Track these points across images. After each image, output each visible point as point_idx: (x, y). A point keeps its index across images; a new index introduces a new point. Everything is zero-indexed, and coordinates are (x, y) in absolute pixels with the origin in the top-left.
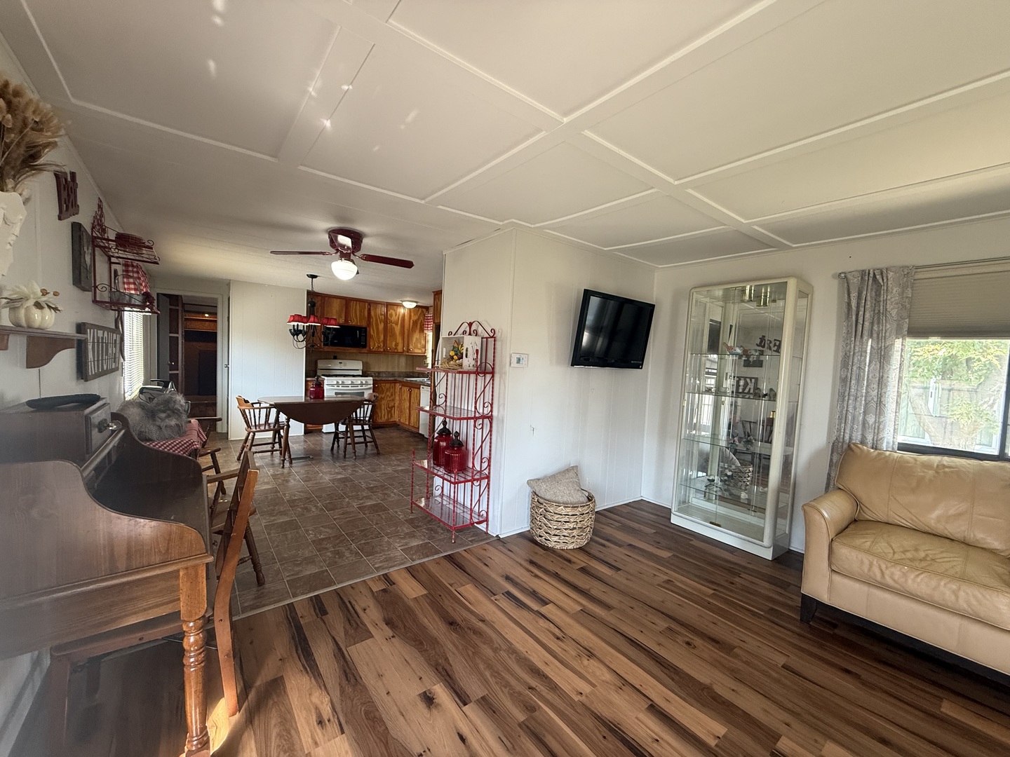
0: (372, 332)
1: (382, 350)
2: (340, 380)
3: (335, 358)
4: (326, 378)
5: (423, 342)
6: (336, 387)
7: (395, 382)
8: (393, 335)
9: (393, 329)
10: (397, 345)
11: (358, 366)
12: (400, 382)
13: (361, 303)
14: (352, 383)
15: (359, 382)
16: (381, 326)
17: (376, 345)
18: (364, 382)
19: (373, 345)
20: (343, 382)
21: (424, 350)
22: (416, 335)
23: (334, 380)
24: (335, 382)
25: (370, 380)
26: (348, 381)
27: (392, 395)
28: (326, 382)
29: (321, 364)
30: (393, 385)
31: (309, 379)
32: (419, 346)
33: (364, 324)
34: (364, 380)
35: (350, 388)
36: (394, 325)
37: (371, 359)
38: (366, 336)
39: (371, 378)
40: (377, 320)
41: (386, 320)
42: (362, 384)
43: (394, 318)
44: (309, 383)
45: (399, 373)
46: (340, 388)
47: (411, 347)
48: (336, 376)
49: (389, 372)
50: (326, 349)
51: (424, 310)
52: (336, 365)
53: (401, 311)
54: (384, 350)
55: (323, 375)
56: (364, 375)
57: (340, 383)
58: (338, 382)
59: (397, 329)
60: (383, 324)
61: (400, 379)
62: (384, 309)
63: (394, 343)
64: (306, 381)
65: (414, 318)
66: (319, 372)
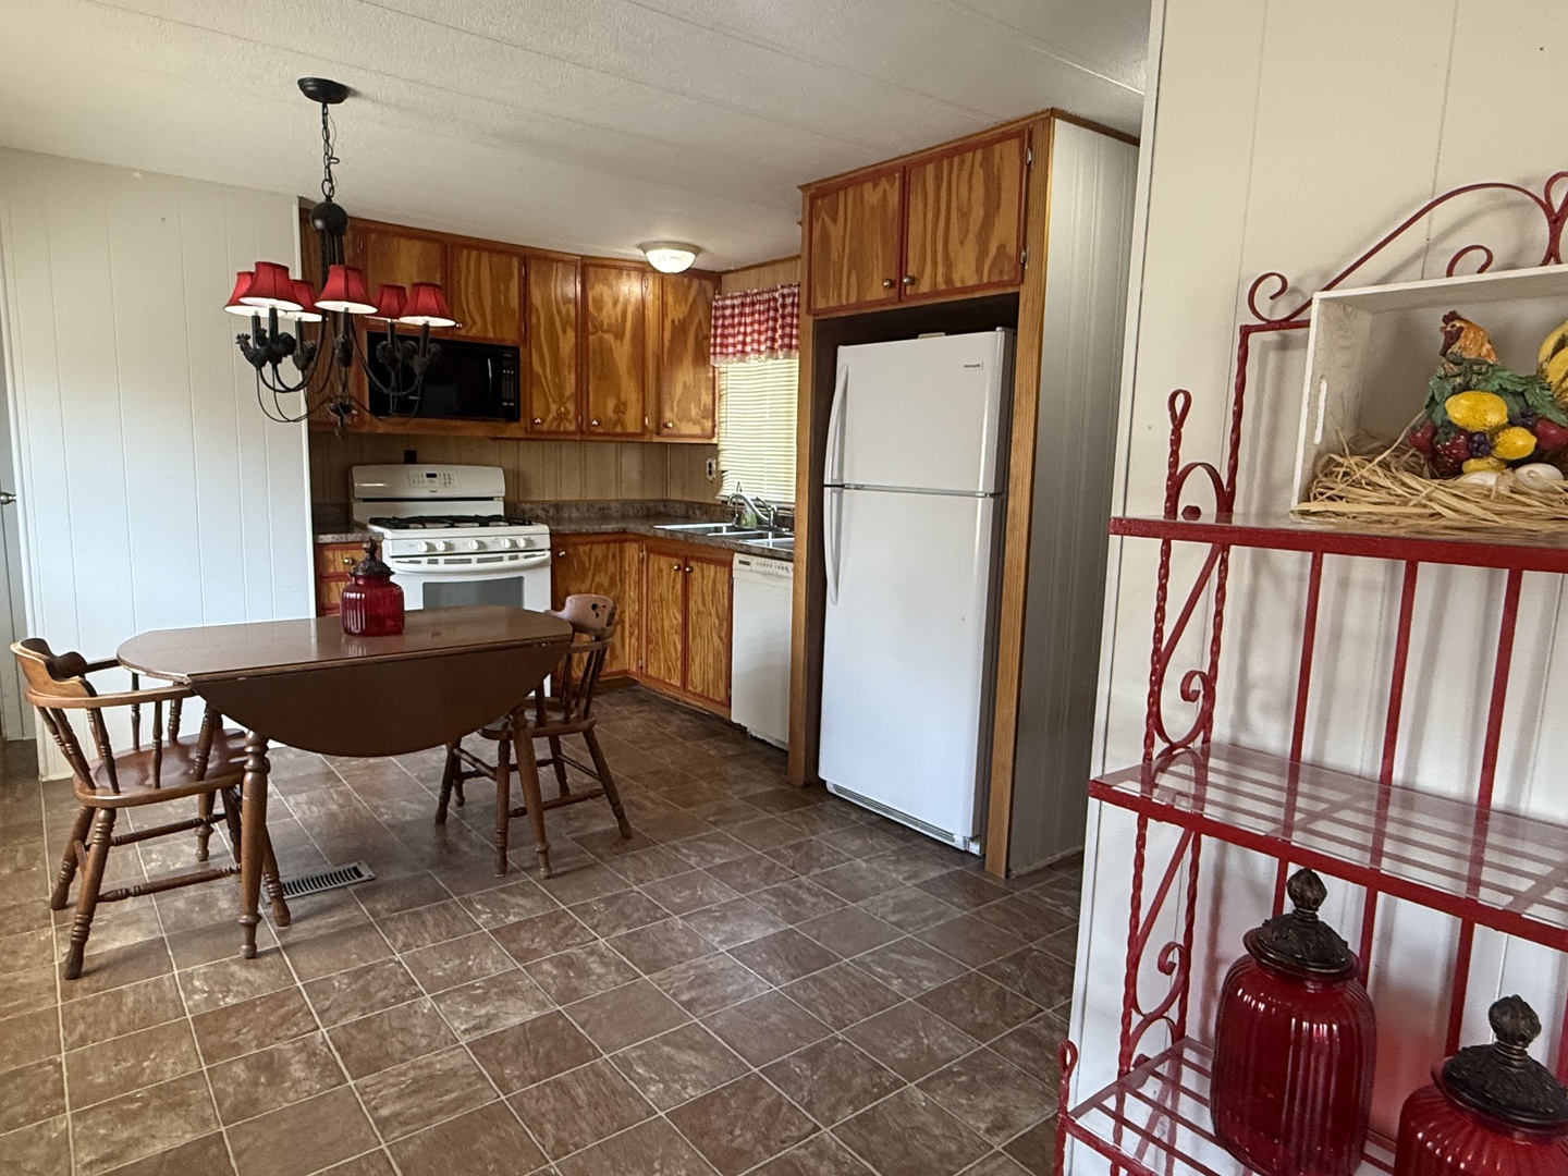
0: (538, 362)
1: (572, 427)
2: (439, 536)
3: (411, 458)
4: (388, 533)
5: (706, 399)
6: (424, 566)
7: (621, 537)
8: (608, 373)
9: (606, 353)
10: (621, 408)
11: (486, 484)
12: (640, 538)
13: (496, 258)
14: (483, 549)
15: (507, 545)
16: (568, 342)
17: (554, 407)
18: (522, 544)
19: (547, 404)
20: (449, 546)
21: (708, 424)
22: (684, 375)
23: (416, 540)
24: (423, 549)
25: (540, 534)
26: (467, 538)
27: (613, 583)
28: (388, 549)
29: (367, 483)
30: (614, 548)
31: (327, 538)
32: (694, 411)
33: (509, 335)
34: (521, 533)
35: (474, 566)
36: (609, 337)
37: (531, 460)
38: (516, 377)
39: (545, 528)
40: (551, 323)
41: (583, 318)
42: (514, 551)
43: (609, 314)
44: (330, 554)
45: (625, 503)
46: (441, 566)
47: (668, 415)
48: (423, 522)
49: (591, 504)
50: (384, 426)
51: (708, 285)
52: (417, 483)
53: (631, 289)
54: (579, 426)
55: (376, 522)
56: (515, 515)
57: (441, 548)
58: (431, 547)
59: (622, 352)
60: (571, 334)
61: (641, 528)
62: (572, 288)
63: (611, 404)
64: (319, 548)
65: (676, 312)
66: (360, 512)
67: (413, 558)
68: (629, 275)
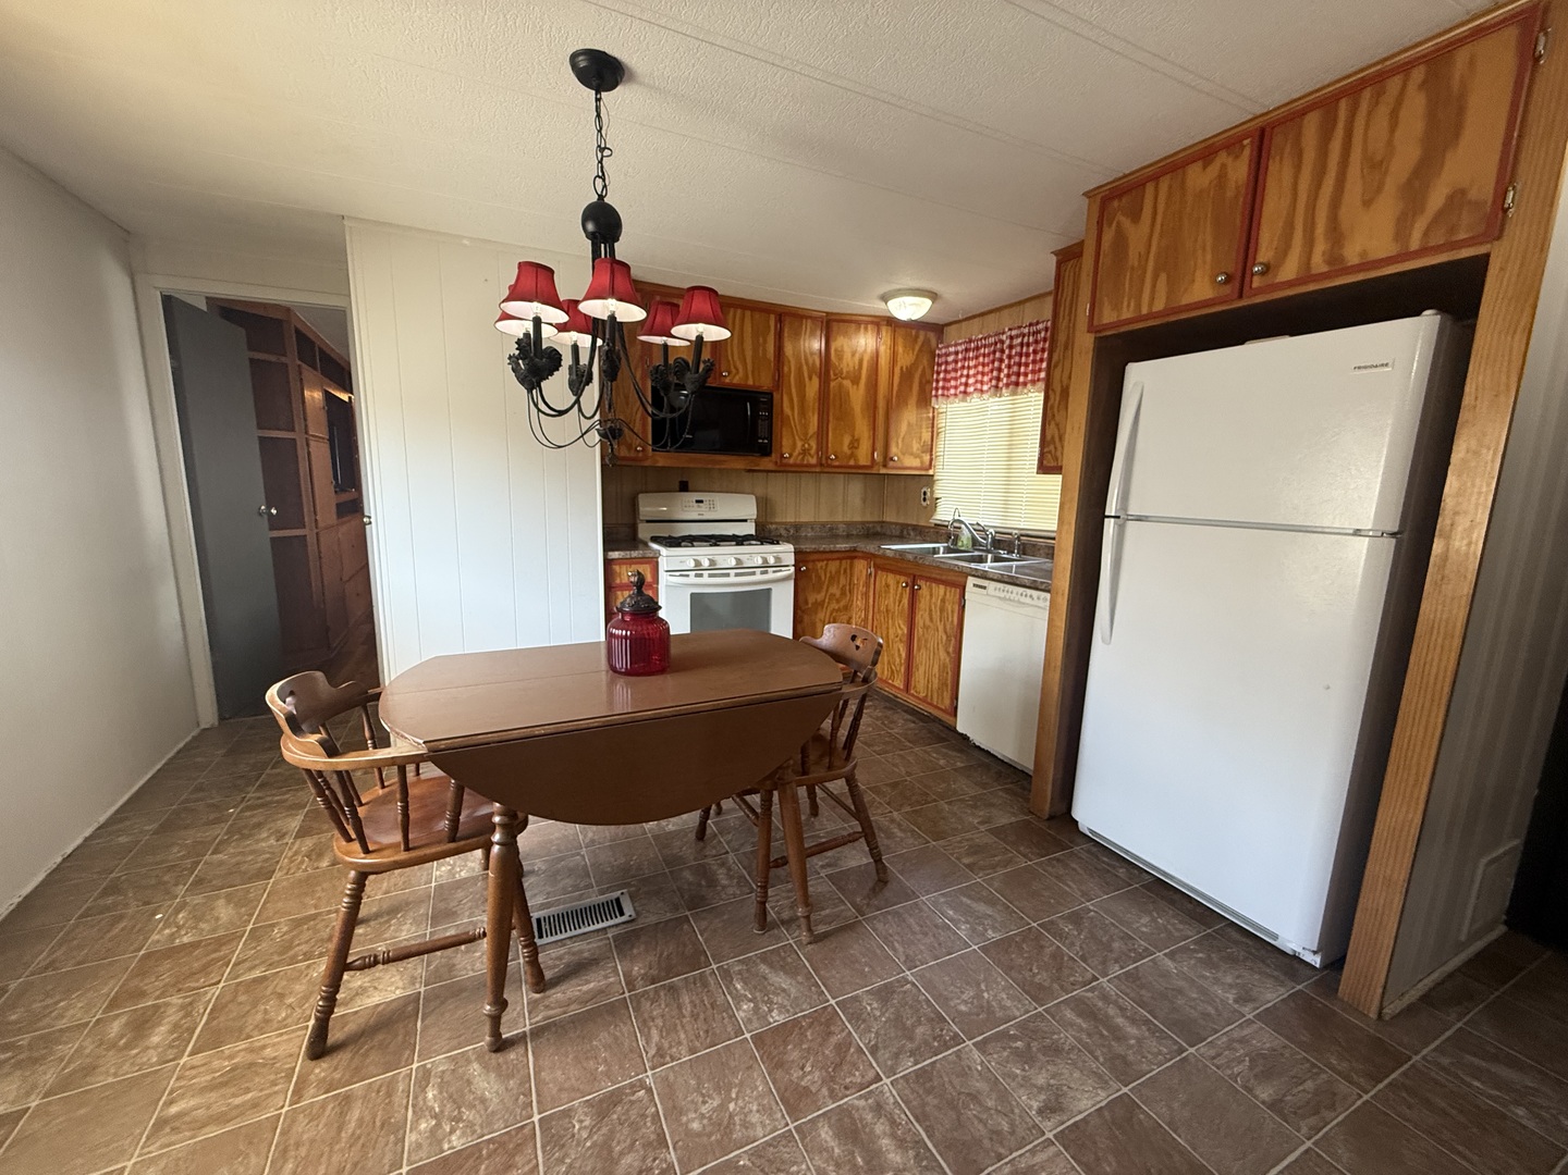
0: (787, 406)
1: (813, 461)
2: (704, 553)
3: (684, 487)
4: (664, 551)
5: (926, 436)
6: (692, 579)
7: (852, 555)
8: (845, 415)
9: (844, 397)
10: (855, 444)
11: (739, 509)
12: (868, 556)
13: (757, 315)
14: (739, 564)
15: (760, 562)
16: (812, 388)
17: (799, 444)
18: (772, 561)
19: (794, 442)
20: (712, 562)
21: (927, 458)
22: (909, 417)
23: (685, 556)
24: (692, 564)
25: (786, 552)
26: (726, 555)
27: (843, 593)
28: (663, 564)
29: (649, 506)
30: (846, 564)
31: (615, 555)
32: (915, 446)
33: (765, 382)
34: (770, 552)
35: (732, 579)
36: (847, 383)
37: (777, 488)
38: (770, 417)
39: (791, 547)
40: (800, 370)
41: (826, 367)
42: (765, 566)
43: (847, 363)
44: (617, 568)
45: (848, 524)
46: (706, 579)
47: (894, 450)
48: (691, 540)
49: (823, 525)
50: (663, 459)
51: (932, 336)
52: (690, 509)
53: (865, 343)
54: (819, 459)
55: (655, 539)
56: (764, 535)
57: (706, 564)
58: (698, 563)
59: (857, 396)
60: (816, 380)
61: (871, 547)
62: (817, 344)
63: (847, 440)
64: (608, 563)
65: (905, 359)
66: (644, 532)
67: (683, 573)
68: (866, 329)
